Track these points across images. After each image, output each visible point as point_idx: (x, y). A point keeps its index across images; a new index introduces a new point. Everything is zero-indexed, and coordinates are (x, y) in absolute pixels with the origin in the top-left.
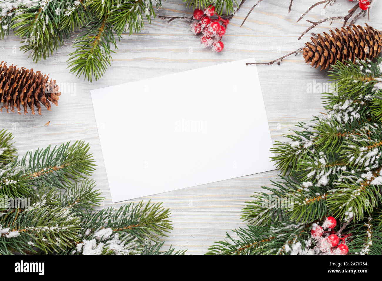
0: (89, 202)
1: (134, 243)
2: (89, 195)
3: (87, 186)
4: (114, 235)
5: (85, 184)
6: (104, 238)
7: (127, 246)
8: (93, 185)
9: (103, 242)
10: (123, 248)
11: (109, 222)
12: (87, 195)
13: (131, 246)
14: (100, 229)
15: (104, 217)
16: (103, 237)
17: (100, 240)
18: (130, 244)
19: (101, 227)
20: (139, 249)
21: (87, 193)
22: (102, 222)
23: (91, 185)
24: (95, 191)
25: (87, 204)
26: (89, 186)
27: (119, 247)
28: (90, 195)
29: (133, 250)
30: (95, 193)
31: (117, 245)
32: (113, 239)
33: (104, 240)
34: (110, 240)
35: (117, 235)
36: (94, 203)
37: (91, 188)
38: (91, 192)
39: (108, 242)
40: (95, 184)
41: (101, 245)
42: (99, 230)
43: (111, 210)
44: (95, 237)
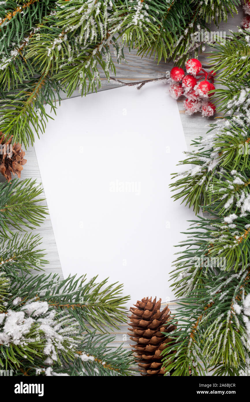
0: (28, 262)
1: (72, 328)
2: (29, 253)
3: (30, 242)
4: (49, 312)
5: (28, 238)
6: (36, 314)
7: (62, 331)
8: (38, 243)
9: (34, 318)
10: (56, 333)
11: (48, 294)
12: (26, 253)
13: (68, 332)
14: (34, 301)
15: (43, 284)
16: (34, 312)
17: (30, 315)
18: (67, 329)
19: (35, 298)
20: (77, 337)
21: (27, 251)
22: (39, 292)
23: (35, 242)
24: (38, 251)
25: (24, 265)
26: (32, 242)
27: (51, 330)
28: (31, 254)
29: (68, 338)
30: (37, 253)
31: (49, 327)
32: (48, 317)
33: (36, 316)
34: (43, 318)
35: (53, 314)
36: (33, 265)
37: (34, 245)
38: (32, 251)
39: (40, 320)
40: (40, 242)
41: (31, 320)
42: (32, 302)
43: (54, 277)
44: (25, 310)
